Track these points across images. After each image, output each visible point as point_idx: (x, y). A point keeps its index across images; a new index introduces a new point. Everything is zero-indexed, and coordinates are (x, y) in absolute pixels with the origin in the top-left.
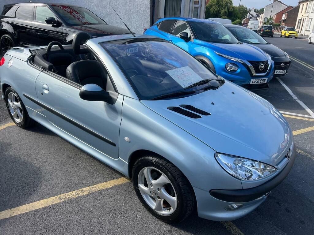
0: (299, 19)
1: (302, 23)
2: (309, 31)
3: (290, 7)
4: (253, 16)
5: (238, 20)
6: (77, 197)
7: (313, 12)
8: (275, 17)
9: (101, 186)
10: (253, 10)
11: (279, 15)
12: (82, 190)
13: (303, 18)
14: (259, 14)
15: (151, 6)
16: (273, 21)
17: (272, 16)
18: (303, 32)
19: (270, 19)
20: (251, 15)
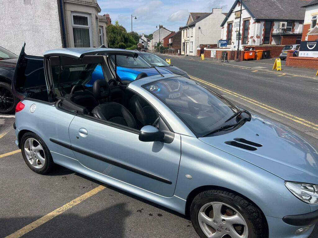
0: (183, 43)
1: (186, 46)
2: (192, 52)
3: (173, 33)
4: (145, 42)
5: (134, 46)
6: (72, 207)
7: (192, 37)
8: (163, 42)
9: (87, 195)
10: (144, 35)
11: (166, 39)
12: (74, 201)
13: (186, 42)
14: (149, 39)
15: (62, 38)
16: (163, 45)
17: (160, 41)
18: (188, 53)
19: (160, 43)
20: (143, 40)
